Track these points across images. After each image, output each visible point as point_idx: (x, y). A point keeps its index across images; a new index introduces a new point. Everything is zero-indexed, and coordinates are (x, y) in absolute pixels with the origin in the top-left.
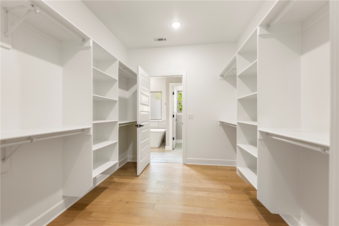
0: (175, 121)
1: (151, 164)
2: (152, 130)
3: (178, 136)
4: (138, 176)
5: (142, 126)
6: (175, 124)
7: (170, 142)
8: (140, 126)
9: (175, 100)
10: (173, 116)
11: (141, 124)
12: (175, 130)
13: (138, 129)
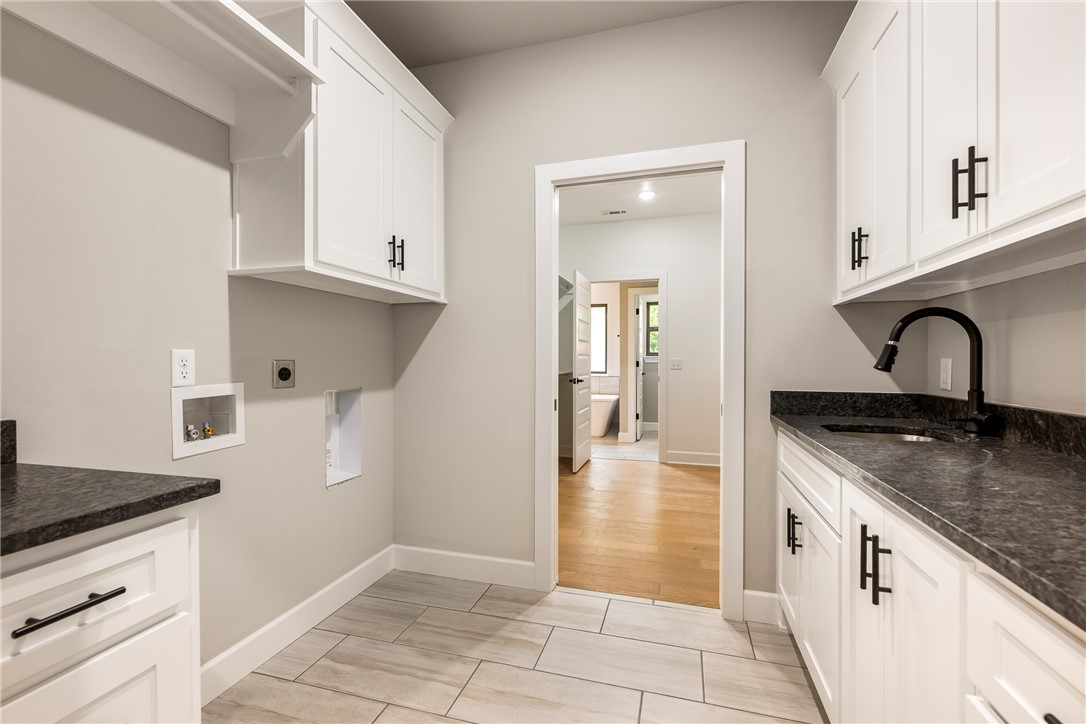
0: (640, 377)
1: (592, 460)
2: (593, 397)
3: (648, 412)
4: (575, 473)
5: (581, 381)
6: (640, 383)
7: (629, 425)
8: (578, 381)
9: (641, 326)
10: (638, 364)
11: (580, 378)
12: (640, 397)
13: (576, 387)
